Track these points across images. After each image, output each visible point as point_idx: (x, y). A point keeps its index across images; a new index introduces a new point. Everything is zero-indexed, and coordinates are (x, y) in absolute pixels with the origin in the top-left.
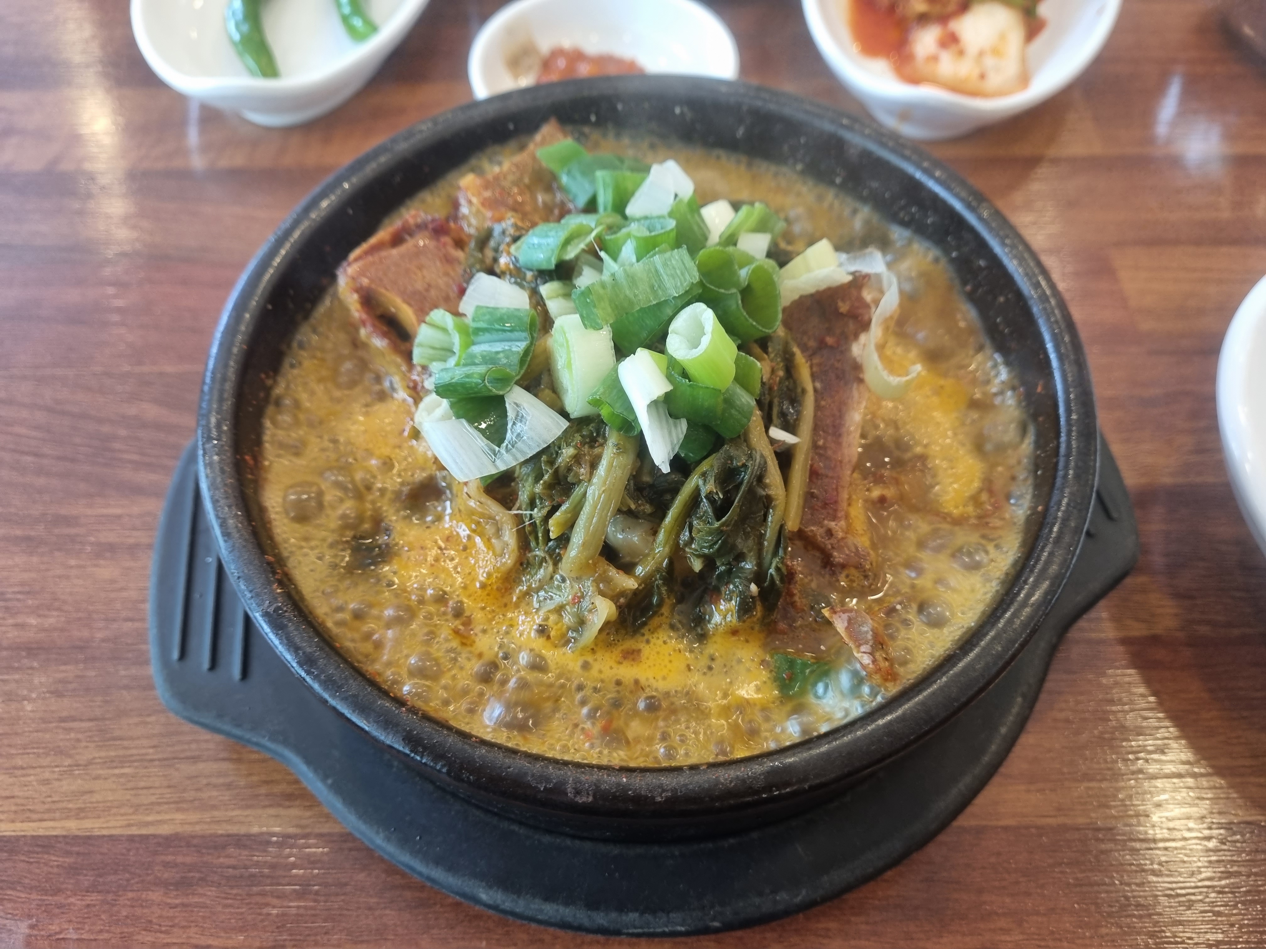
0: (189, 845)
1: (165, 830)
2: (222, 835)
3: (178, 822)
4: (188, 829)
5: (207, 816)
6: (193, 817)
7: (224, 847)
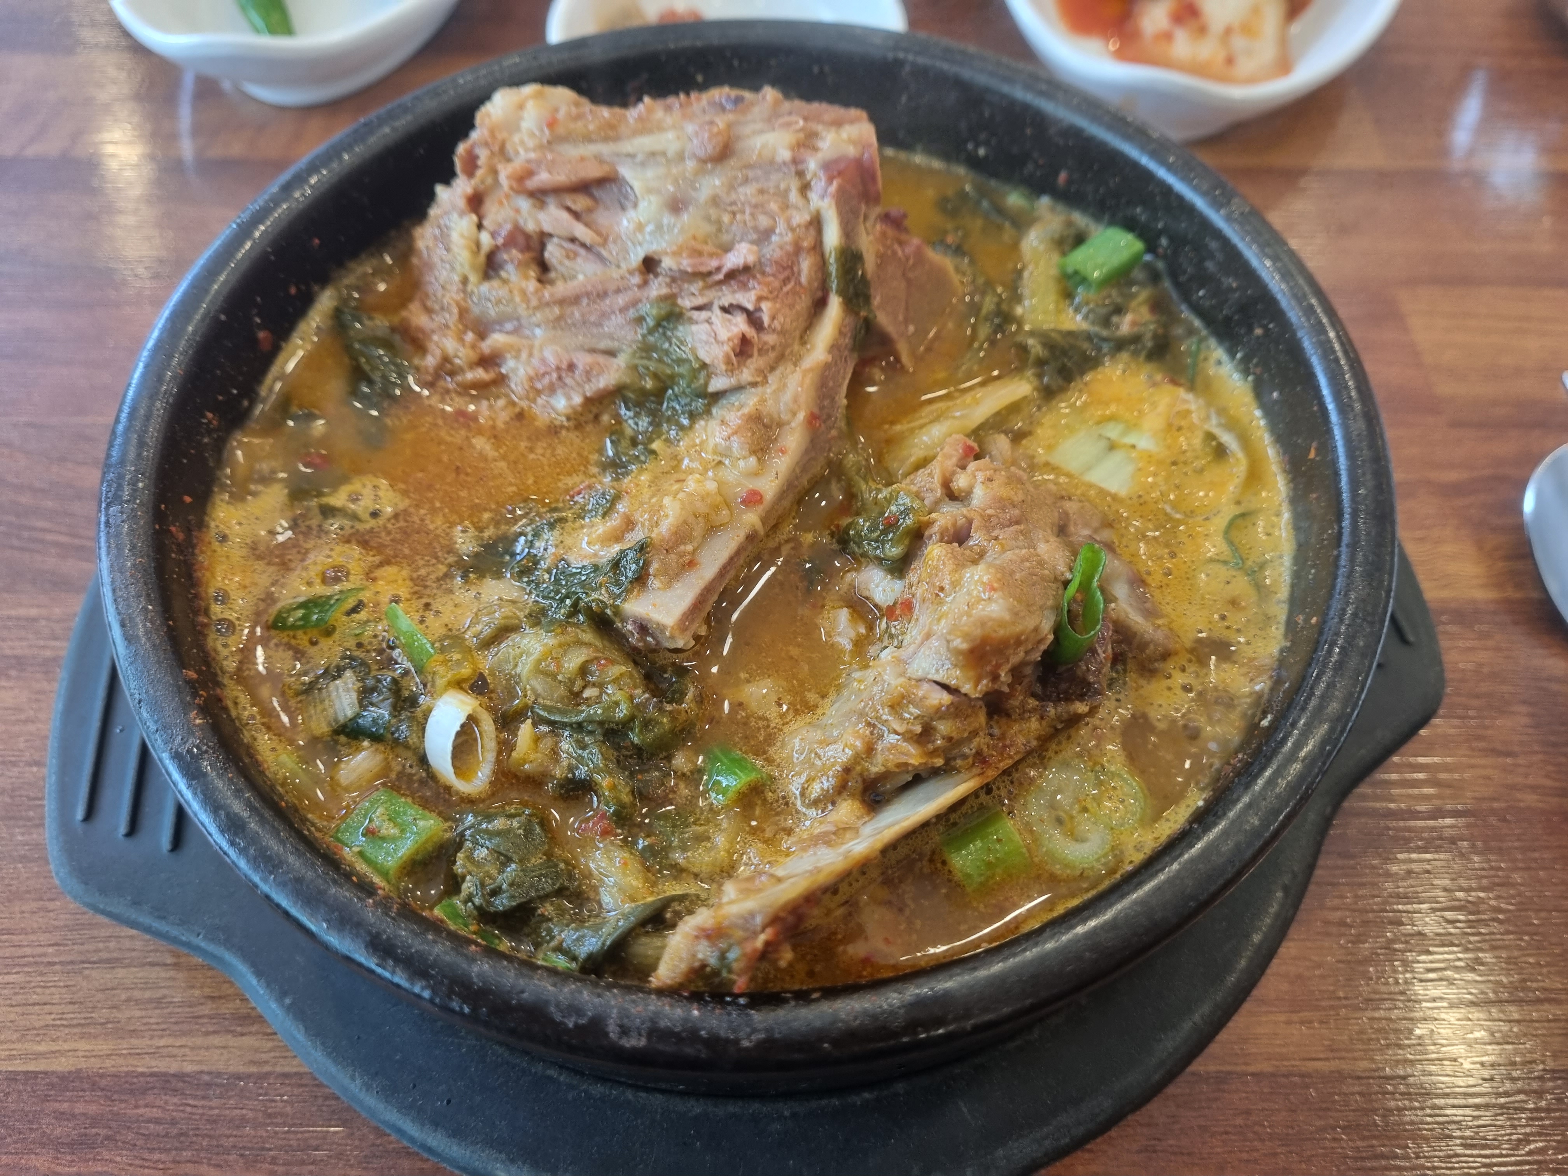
0: (94, 1087)
1: (62, 1065)
2: (142, 1074)
3: (81, 1054)
4: (95, 1064)
5: (124, 1045)
6: (103, 1046)
7: (144, 1092)
